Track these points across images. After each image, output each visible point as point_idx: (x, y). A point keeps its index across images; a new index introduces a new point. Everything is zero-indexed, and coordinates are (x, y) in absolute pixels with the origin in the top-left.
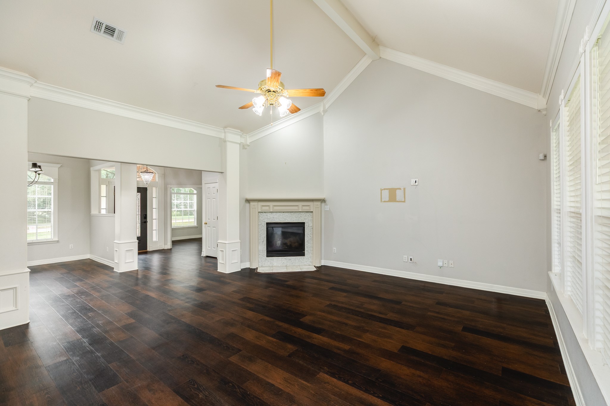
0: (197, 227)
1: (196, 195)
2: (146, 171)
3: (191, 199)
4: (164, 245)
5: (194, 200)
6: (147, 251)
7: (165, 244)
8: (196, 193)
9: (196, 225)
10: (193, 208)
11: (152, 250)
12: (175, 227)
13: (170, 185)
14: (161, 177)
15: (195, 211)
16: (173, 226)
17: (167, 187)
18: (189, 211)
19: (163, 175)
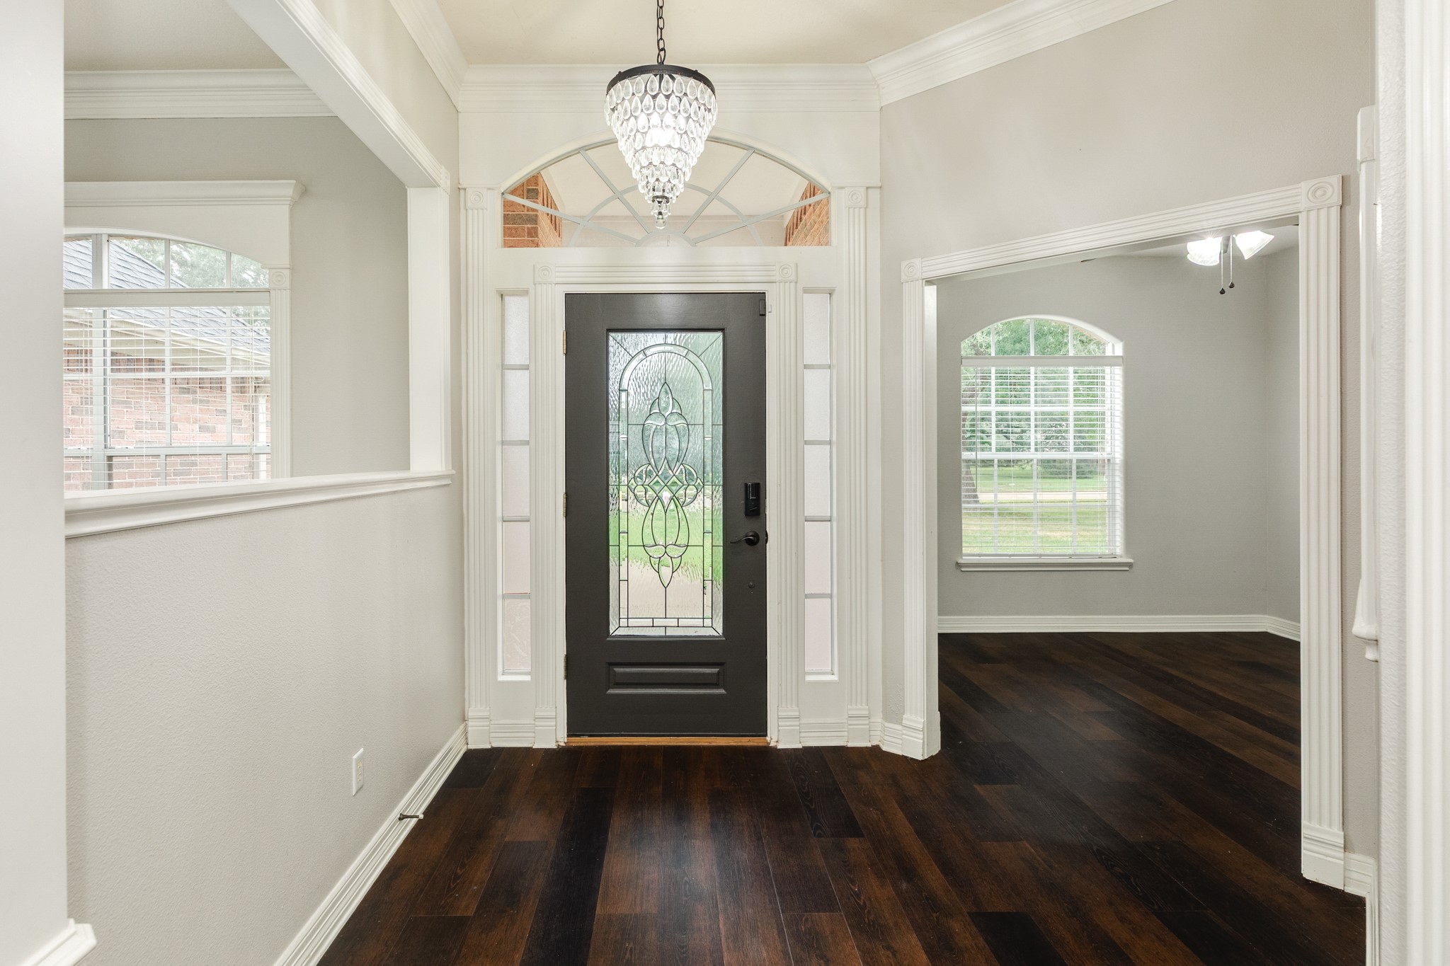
0: (1130, 565)
1: (1118, 372)
3: (1090, 389)
4: (885, 719)
5: (1109, 401)
6: (768, 751)
7: (893, 712)
8: (1119, 351)
9: (1119, 549)
10: (1103, 449)
11: (800, 746)
12: (979, 555)
13: (917, 261)
14: (862, 210)
15: (1117, 467)
16: (965, 551)
17: (903, 278)
18: (1074, 467)
19: (874, 195)
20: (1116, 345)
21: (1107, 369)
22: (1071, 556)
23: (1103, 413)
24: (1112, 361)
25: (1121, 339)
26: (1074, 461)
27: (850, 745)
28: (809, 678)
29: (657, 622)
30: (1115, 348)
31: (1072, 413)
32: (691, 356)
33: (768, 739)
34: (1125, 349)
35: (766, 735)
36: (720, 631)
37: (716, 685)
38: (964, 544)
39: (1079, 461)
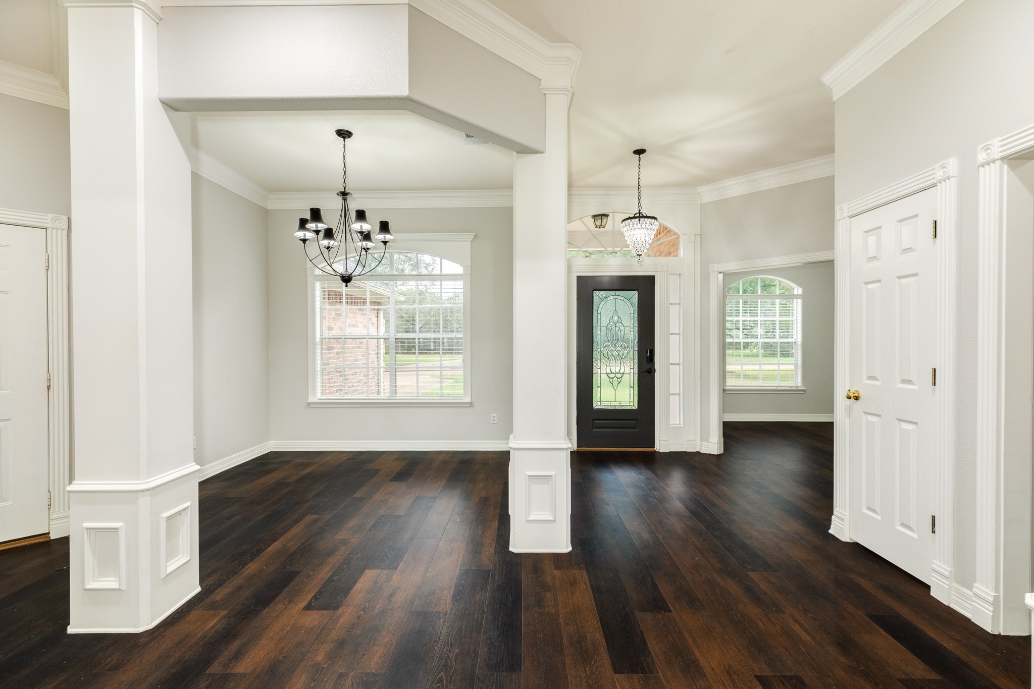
0: (804, 391)
1: (800, 301)
2: (638, 215)
3: (786, 310)
4: (702, 440)
5: (795, 315)
6: (655, 452)
7: (704, 438)
8: (800, 292)
9: (800, 384)
10: (792, 338)
11: (668, 451)
12: (734, 386)
13: (716, 265)
14: (693, 244)
15: (799, 346)
16: (727, 384)
17: (710, 271)
18: (779, 346)
19: (698, 237)
20: (799, 290)
21: (795, 300)
22: (777, 387)
23: (793, 321)
24: (797, 297)
25: (801, 287)
26: (779, 343)
27: (688, 451)
28: (671, 426)
29: (612, 404)
30: (798, 291)
31: (778, 321)
32: (625, 300)
33: (655, 449)
34: (803, 291)
35: (654, 447)
36: (637, 408)
37: (634, 428)
38: (727, 381)
39: (781, 343)
